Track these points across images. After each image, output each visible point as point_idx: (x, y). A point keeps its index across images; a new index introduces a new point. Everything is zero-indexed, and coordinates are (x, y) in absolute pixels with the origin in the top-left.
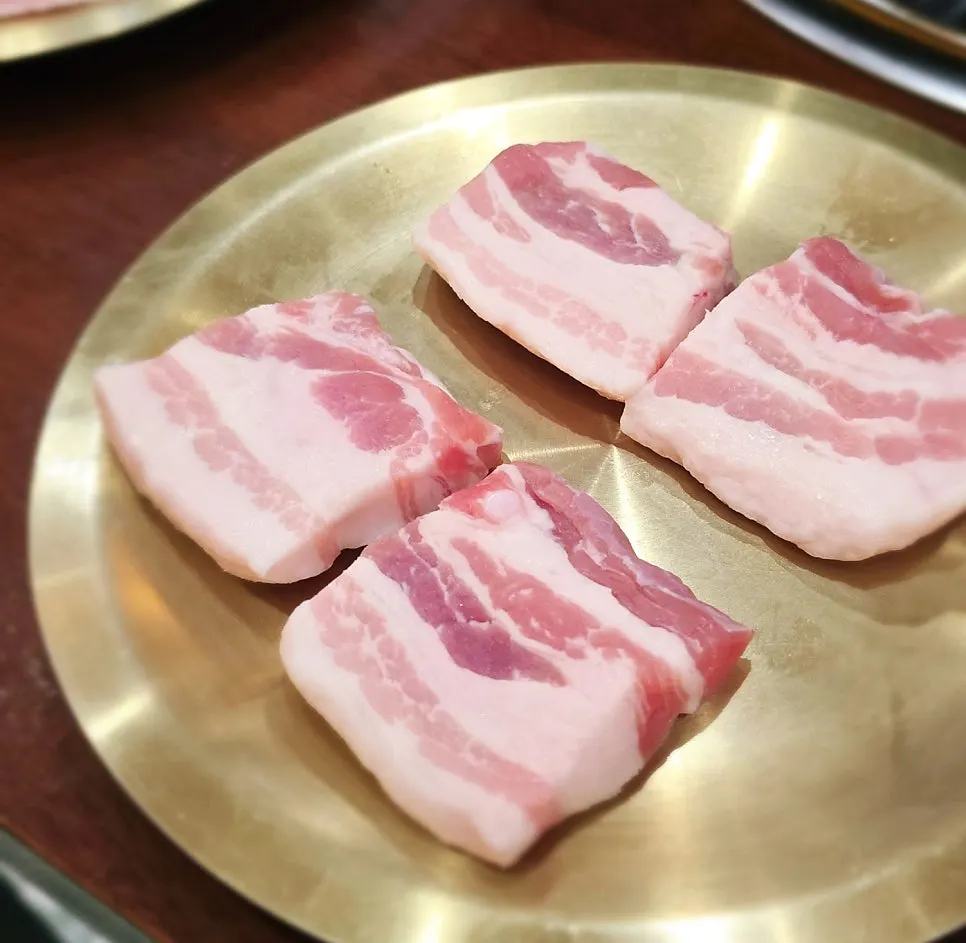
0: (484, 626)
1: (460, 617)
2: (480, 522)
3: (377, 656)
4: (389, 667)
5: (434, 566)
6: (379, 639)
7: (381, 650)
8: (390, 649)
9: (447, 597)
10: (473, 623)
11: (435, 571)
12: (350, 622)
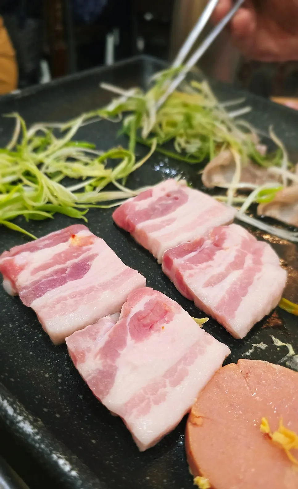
0: (69, 269)
1: (64, 275)
2: (26, 267)
3: (74, 299)
4: (79, 297)
5: (41, 280)
6: (68, 298)
7: (72, 298)
8: (73, 296)
9: (55, 277)
10: (67, 272)
11: (43, 280)
12: (58, 306)
